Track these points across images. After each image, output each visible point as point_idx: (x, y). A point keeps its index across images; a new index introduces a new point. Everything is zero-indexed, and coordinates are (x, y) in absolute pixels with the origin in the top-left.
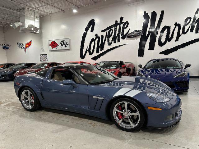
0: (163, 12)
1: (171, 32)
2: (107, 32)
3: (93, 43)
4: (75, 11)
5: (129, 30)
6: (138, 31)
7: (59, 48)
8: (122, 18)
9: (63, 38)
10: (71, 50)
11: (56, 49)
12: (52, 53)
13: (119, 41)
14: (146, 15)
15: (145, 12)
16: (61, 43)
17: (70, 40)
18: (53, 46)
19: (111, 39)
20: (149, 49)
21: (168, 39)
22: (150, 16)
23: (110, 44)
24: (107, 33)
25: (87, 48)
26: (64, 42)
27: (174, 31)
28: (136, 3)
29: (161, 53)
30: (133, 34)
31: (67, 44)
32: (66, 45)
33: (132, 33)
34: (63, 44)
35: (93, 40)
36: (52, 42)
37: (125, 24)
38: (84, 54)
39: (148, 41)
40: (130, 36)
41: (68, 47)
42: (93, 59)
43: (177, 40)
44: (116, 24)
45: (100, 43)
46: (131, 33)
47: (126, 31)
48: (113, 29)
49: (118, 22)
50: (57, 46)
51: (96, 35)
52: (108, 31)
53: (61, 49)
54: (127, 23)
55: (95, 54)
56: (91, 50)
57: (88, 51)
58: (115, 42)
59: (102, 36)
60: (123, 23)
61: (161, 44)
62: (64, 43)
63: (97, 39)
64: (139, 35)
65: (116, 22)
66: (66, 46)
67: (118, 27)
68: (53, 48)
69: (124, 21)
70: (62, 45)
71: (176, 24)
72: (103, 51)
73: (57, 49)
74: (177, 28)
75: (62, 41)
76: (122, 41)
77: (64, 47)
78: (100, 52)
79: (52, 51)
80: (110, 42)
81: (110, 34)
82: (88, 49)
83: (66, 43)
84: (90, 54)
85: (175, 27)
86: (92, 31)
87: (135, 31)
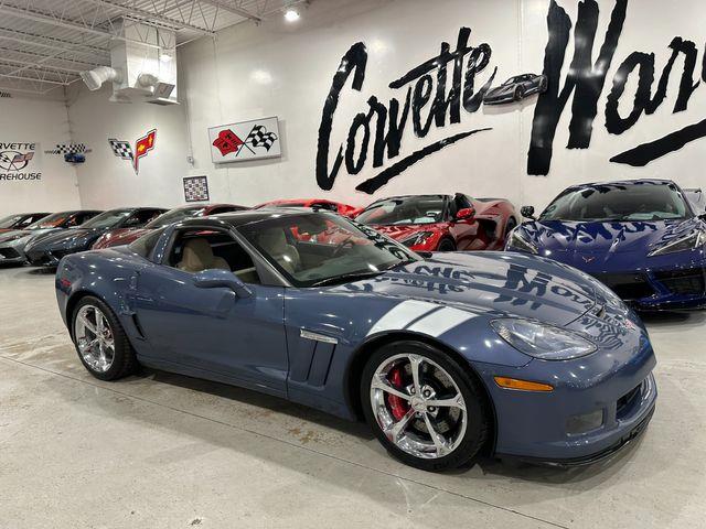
1: (658, 75)
2: (410, 90)
3: (361, 130)
4: (292, 16)
5: (492, 77)
6: (528, 77)
7: (244, 153)
8: (465, 33)
9: (256, 116)
10: (286, 160)
11: (236, 158)
12: (223, 171)
13: (455, 119)
14: (556, 17)
15: (553, 5)
16: (251, 136)
17: (280, 124)
18: (226, 145)
19: (425, 112)
20: (570, 146)
21: (646, 104)
22: (574, 19)
23: (421, 133)
24: (413, 90)
25: (341, 149)
26: (262, 130)
27: (668, 69)
29: (619, 159)
30: (510, 92)
31: (272, 140)
32: (269, 142)
33: (503, 86)
34: (258, 138)
35: (361, 120)
36: (222, 133)
37: (476, 53)
38: (329, 174)
39: (567, 115)
40: (497, 98)
41: (275, 150)
42: (362, 187)
43: (681, 105)
44: (445, 57)
45: (386, 130)
46: (499, 88)
47: (480, 81)
48: (434, 74)
49: (453, 49)
50: (239, 147)
51: (373, 101)
52: (414, 84)
53: (252, 156)
54: (485, 49)
55: (369, 172)
56: (356, 158)
57: (344, 161)
58: (440, 123)
59: (394, 103)
60: (470, 49)
61: (616, 125)
62: (260, 134)
63: (375, 117)
64: (528, 95)
65: (445, 46)
66: (268, 147)
67: (450, 66)
68: (224, 153)
69: (473, 43)
70: (255, 143)
71: (678, 45)
72: (397, 160)
73: (239, 157)
74: (682, 57)
75: (255, 128)
76: (468, 120)
77: (261, 151)
78: (388, 163)
79: (222, 164)
80: (423, 123)
81: (424, 93)
82: (343, 154)
83: (269, 134)
84: (353, 171)
85: (675, 56)
86: (357, 85)
87: (515, 78)
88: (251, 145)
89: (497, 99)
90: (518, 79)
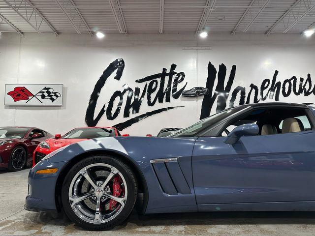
0: (234, 67)
1: (247, 95)
2: (146, 84)
3: (118, 99)
5: (185, 86)
6: (201, 88)
7: (33, 101)
8: (174, 67)
9: (47, 82)
10: (65, 108)
11: (25, 104)
12: (12, 111)
13: (168, 100)
14: (211, 68)
15: (210, 63)
16: (40, 92)
17: (64, 89)
18: (19, 95)
19: (153, 95)
22: (218, 70)
23: (150, 104)
25: (104, 106)
26: (51, 90)
27: (250, 94)
28: (197, 48)
30: (193, 93)
31: (57, 96)
32: (54, 97)
33: (191, 90)
34: (46, 94)
35: (118, 94)
36: (16, 89)
37: (179, 75)
38: (95, 118)
39: (215, 105)
41: (58, 102)
44: (163, 75)
45: (132, 101)
46: (189, 91)
47: (180, 87)
48: (159, 80)
49: (168, 71)
50: (30, 98)
52: (148, 82)
53: (40, 104)
54: (183, 74)
55: (121, 119)
56: (113, 112)
57: (105, 113)
58: (161, 101)
60: (176, 73)
62: (49, 93)
63: (127, 94)
64: (202, 95)
65: (164, 70)
67: (167, 79)
69: (177, 70)
70: (43, 97)
71: (252, 86)
72: (137, 115)
73: (28, 104)
74: (254, 91)
75: (45, 89)
76: (174, 102)
77: (47, 101)
78: (132, 116)
79: (11, 106)
81: (153, 87)
82: (105, 109)
83: (55, 93)
84: (110, 118)
85: (252, 90)
87: (196, 88)
88: (40, 98)
89: (188, 95)
90: (197, 88)
